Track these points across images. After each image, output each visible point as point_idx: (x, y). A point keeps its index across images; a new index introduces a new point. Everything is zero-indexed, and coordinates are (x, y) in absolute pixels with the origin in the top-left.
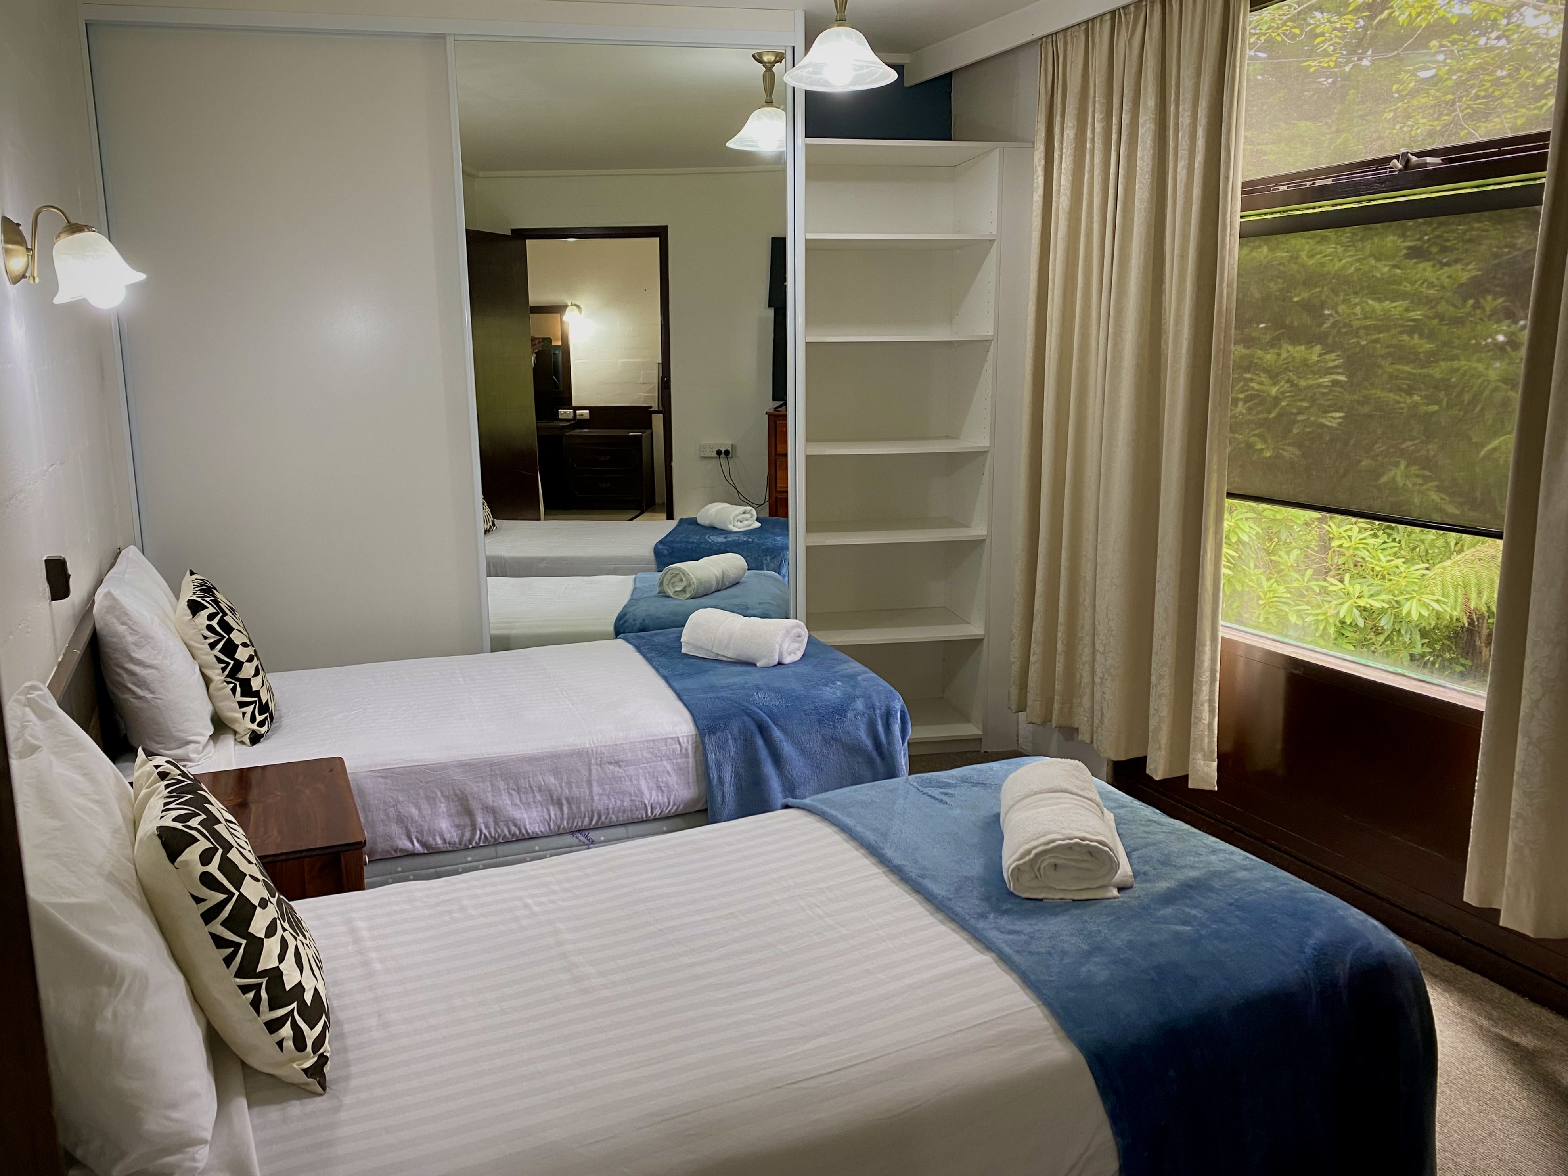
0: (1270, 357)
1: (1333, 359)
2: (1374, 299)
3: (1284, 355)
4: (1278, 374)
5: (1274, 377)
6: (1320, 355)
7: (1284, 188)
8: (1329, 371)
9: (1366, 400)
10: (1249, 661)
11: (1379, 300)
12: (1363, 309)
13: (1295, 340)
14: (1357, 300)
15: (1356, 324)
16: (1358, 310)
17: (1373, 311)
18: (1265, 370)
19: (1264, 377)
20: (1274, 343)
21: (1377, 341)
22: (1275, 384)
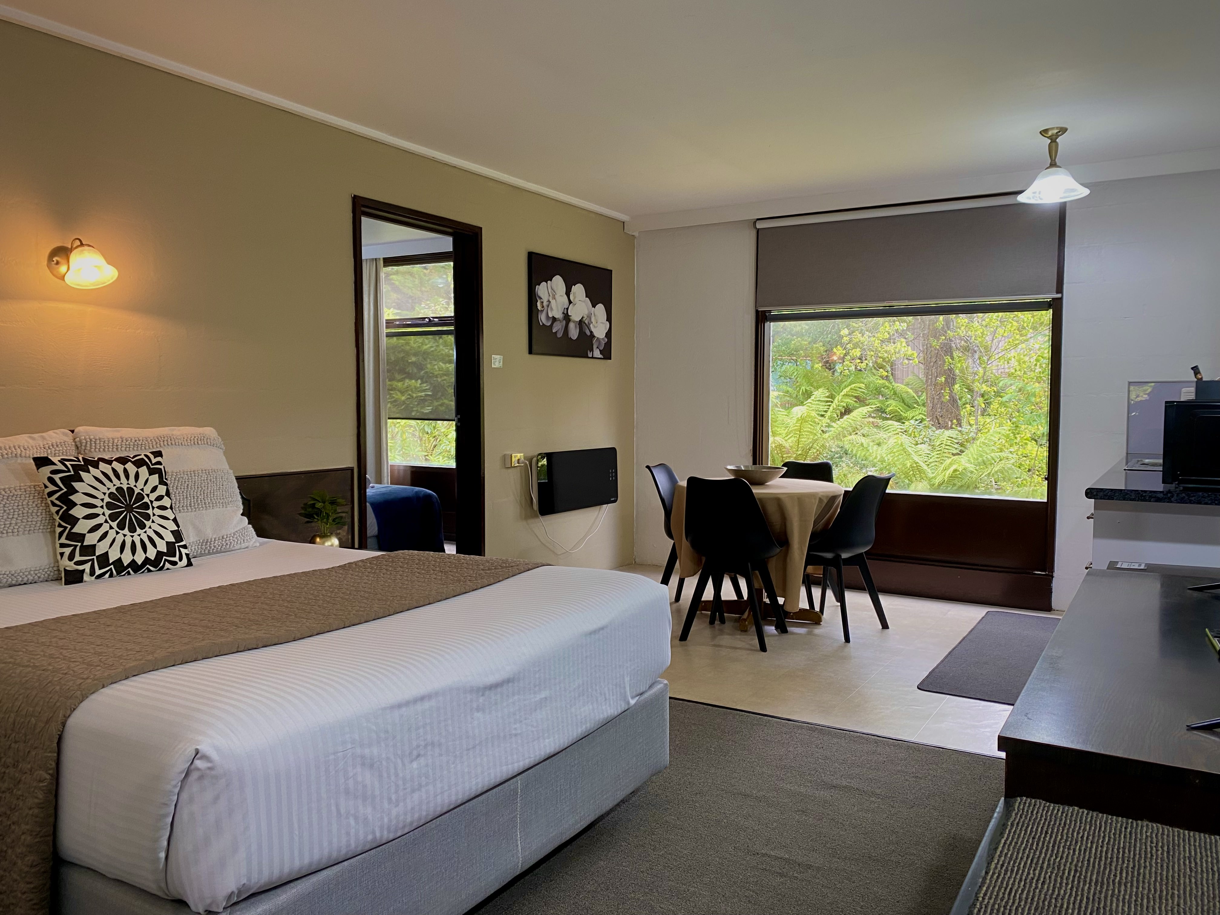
0: (400, 384)
1: (425, 386)
2: (443, 363)
3: (406, 384)
4: (404, 392)
5: (402, 393)
6: (420, 384)
7: (398, 323)
8: (425, 390)
9: (442, 405)
10: (399, 470)
11: (445, 363)
12: (438, 367)
13: (411, 378)
14: (436, 363)
15: (436, 373)
16: (436, 367)
17: (442, 368)
18: (398, 390)
19: (399, 394)
20: (402, 380)
21: (445, 380)
22: (403, 396)
